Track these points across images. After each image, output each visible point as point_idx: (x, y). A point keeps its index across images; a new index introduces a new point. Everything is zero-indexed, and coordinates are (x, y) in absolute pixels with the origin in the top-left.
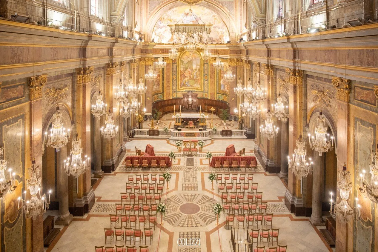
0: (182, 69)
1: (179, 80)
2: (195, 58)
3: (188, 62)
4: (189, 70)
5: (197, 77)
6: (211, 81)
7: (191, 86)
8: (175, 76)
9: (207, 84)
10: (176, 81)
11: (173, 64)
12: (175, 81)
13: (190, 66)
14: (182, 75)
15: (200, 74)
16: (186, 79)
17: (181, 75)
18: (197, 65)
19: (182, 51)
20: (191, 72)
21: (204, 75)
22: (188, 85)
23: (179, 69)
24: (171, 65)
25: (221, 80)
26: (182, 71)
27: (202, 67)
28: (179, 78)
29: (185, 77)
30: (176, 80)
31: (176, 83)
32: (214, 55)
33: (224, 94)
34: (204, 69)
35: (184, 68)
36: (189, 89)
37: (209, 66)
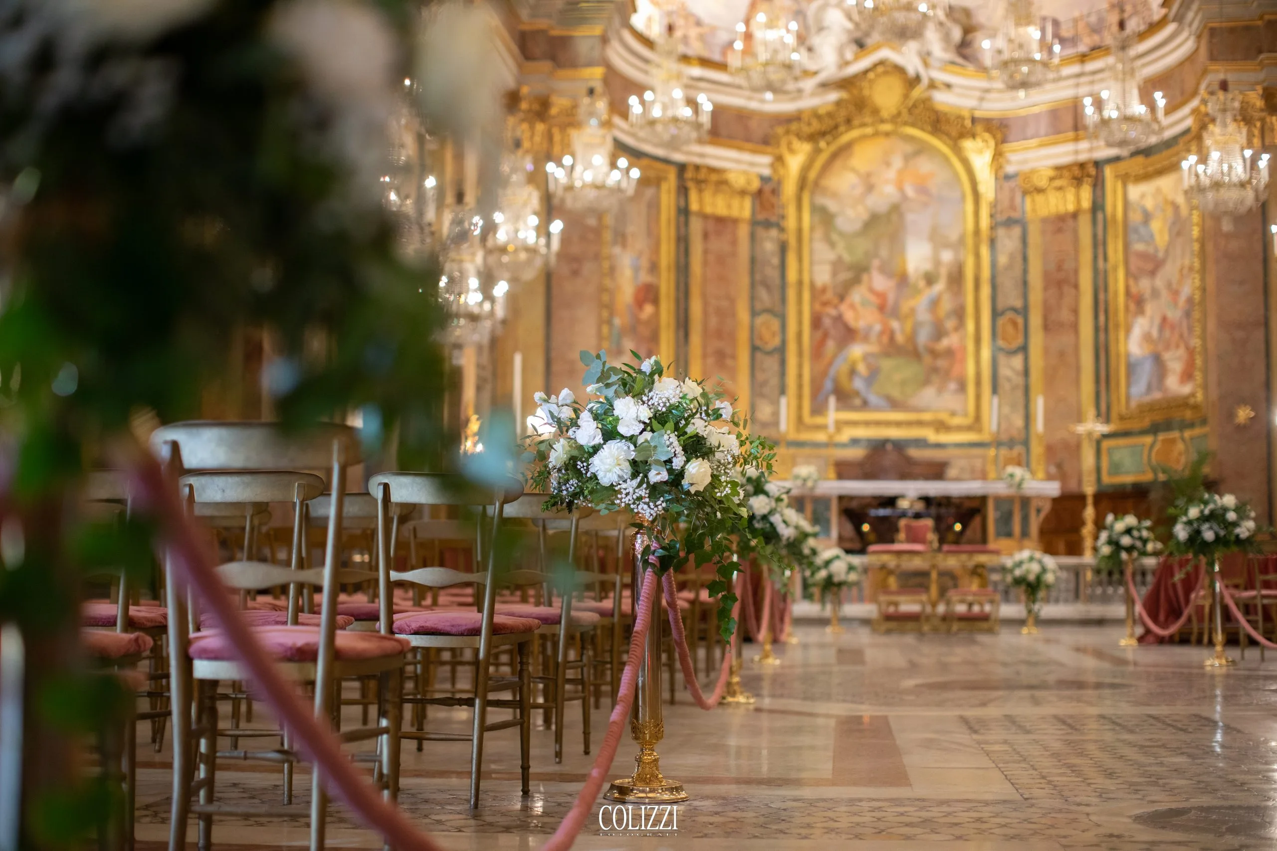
0: (823, 276)
1: (800, 354)
2: (922, 190)
3: (873, 221)
4: (880, 282)
5: (939, 333)
6: (1046, 351)
7: (894, 404)
8: (775, 324)
9: (1019, 380)
10: (783, 363)
11: (761, 232)
12: (771, 364)
13: (884, 252)
14: (827, 322)
15: (959, 314)
16: (857, 351)
17: (816, 322)
18: (937, 238)
19: (823, 134)
20: (891, 298)
21: (996, 314)
22: (873, 399)
23: (800, 271)
24: (743, 231)
25: (1128, 331)
26: (824, 290)
27: (977, 256)
28: (799, 335)
29: (849, 334)
30: (782, 350)
31: (783, 374)
32: (1070, 147)
33: (1154, 429)
34: (994, 264)
35: (837, 265)
36: (878, 423)
37: (1035, 237)
